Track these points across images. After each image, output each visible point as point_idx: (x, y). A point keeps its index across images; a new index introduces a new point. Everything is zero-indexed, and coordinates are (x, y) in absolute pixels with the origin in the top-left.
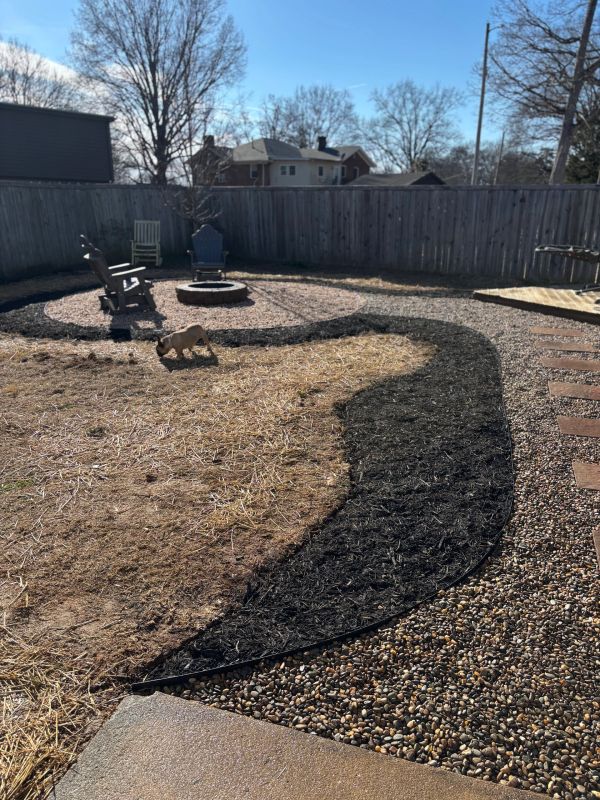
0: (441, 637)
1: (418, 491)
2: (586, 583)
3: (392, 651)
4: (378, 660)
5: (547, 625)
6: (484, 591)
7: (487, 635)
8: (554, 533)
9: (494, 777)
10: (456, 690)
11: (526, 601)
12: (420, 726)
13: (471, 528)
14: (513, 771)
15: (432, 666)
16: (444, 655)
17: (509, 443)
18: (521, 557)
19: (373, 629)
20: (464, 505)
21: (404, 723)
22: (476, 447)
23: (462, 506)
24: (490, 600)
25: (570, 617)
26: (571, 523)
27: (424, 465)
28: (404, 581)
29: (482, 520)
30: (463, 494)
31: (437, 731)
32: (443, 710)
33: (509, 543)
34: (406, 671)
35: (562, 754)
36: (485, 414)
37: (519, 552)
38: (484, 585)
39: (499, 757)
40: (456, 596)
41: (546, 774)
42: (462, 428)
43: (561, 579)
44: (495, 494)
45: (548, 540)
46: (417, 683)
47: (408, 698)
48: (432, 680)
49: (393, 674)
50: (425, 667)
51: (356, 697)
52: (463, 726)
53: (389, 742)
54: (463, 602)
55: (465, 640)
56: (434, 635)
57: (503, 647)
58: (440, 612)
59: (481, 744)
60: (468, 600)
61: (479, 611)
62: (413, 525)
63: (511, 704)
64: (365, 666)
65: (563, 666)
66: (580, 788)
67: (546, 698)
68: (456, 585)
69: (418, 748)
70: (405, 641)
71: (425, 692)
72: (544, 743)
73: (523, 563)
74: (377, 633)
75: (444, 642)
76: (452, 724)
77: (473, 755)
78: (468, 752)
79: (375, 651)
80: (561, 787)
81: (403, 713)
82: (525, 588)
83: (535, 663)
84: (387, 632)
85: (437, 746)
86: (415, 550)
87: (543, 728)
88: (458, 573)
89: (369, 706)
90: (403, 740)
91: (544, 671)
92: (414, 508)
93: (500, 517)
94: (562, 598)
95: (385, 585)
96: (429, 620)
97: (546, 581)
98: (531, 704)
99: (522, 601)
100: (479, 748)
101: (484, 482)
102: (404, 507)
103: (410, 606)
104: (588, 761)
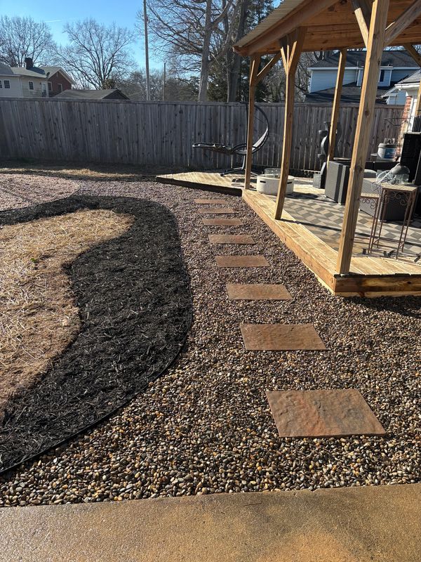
0: (153, 414)
1: (130, 319)
2: (239, 357)
3: (120, 431)
4: (112, 440)
5: (218, 389)
6: (179, 376)
7: (182, 404)
8: (218, 330)
9: (193, 493)
10: (165, 445)
11: (205, 376)
12: (143, 475)
13: (167, 337)
14: (204, 485)
15: (149, 434)
16: (156, 424)
17: (187, 278)
18: (200, 350)
19: (106, 419)
20: (162, 323)
21: (133, 475)
22: (166, 283)
23: (161, 323)
24: (183, 381)
25: (230, 380)
26: (228, 322)
27: (132, 300)
28: (125, 382)
29: (174, 330)
30: (161, 315)
31: (155, 475)
32: (158, 460)
33: (192, 342)
34: (131, 442)
35: (232, 465)
36: (171, 260)
37: (198, 347)
38: (179, 373)
39: (195, 478)
40: (161, 384)
41: (224, 480)
42: (156, 272)
43: (224, 358)
44: (181, 311)
45: (215, 336)
46: (139, 448)
47: (134, 459)
48: (149, 443)
49: (123, 446)
50: (143, 436)
51: (98, 469)
52: (172, 466)
53: (123, 491)
54: (166, 387)
55: (168, 412)
56: (148, 413)
57: (192, 410)
58: (151, 397)
59: (183, 474)
60: (169, 385)
61: (176, 391)
62: (128, 343)
63: (200, 444)
64: (102, 446)
65: (228, 412)
66: (244, 482)
67: (220, 434)
68: (160, 377)
69: (143, 489)
70: (129, 422)
71: (145, 452)
72: (221, 462)
73: (201, 353)
74: (109, 422)
75: (156, 416)
76: (164, 467)
77: (179, 482)
78: (176, 481)
79: (109, 434)
80: (233, 485)
81: (132, 470)
82: (204, 369)
83: (212, 414)
84: (116, 419)
85: (156, 484)
86: (131, 359)
87: (220, 453)
88: (161, 368)
89: (108, 472)
90: (133, 487)
91: (217, 418)
92: (128, 331)
93: (185, 326)
94: (226, 370)
95: (112, 388)
96: (144, 404)
97: (215, 362)
98: (211, 440)
99: (202, 377)
100: (181, 476)
101: (174, 305)
102: (121, 331)
103: (130, 398)
104: (247, 465)
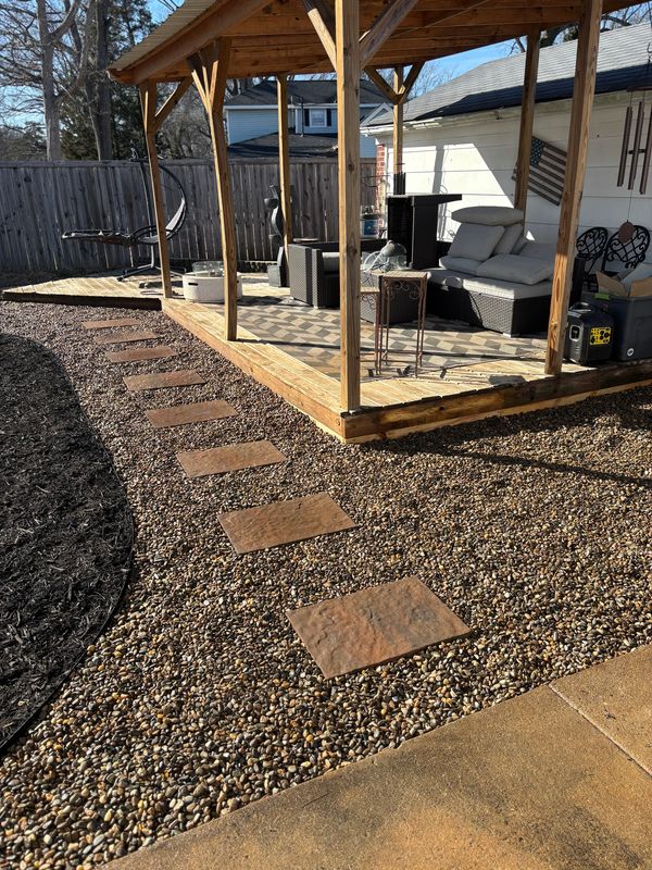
0: (108, 699)
1: (20, 544)
2: (229, 569)
3: (56, 747)
4: (42, 767)
5: (209, 628)
6: (137, 624)
7: (156, 669)
8: (184, 533)
9: (214, 814)
10: (145, 747)
11: (183, 613)
12: (119, 811)
13: (98, 562)
14: (230, 794)
15: (110, 737)
16: (119, 716)
17: (106, 455)
18: (161, 571)
19: (23, 734)
20: (81, 540)
21: (100, 819)
22: (71, 470)
23: (79, 541)
24: (146, 631)
25: (226, 609)
26: (196, 516)
27: (16, 511)
28: (40, 657)
29: (107, 548)
30: (76, 527)
31: (140, 805)
32: (139, 777)
33: (143, 562)
34: (81, 760)
35: (265, 747)
36: (69, 429)
37: (156, 567)
38: (135, 618)
39: (211, 788)
40: (109, 644)
41: (259, 776)
42: (47, 453)
43: (206, 576)
44: (110, 514)
45: (180, 543)
46: (98, 767)
47: (95, 789)
48: (115, 752)
49: (66, 772)
50: (101, 743)
51: (30, 827)
52: (166, 781)
53: (90, 852)
54: (119, 647)
55: (134, 688)
56: (99, 701)
57: (176, 674)
58: (97, 671)
59: (190, 787)
60: (123, 642)
61: (138, 650)
62: (28, 587)
63: (204, 727)
64: (28, 784)
65: (237, 661)
66: (291, 769)
67: (233, 701)
68: (103, 632)
69: (126, 837)
70: (67, 726)
71: (110, 771)
72: (247, 746)
73: (164, 576)
74: (28, 737)
75: (114, 701)
76: (153, 786)
77: (186, 804)
78: (180, 804)
79: (34, 759)
80: (276, 778)
81: (95, 809)
82: (176, 601)
83: (211, 672)
84: (41, 728)
85: (146, 820)
86: (41, 613)
87: (241, 732)
88: (101, 617)
89: (52, 827)
90: (106, 838)
91: (222, 676)
92: (22, 566)
93: (125, 537)
94: (214, 594)
95: (17, 674)
96: (88, 686)
97: (193, 585)
98: (222, 716)
99: (177, 616)
100: (187, 793)
101: (95, 505)
102: (8, 570)
103: (58, 683)
104: (289, 738)
